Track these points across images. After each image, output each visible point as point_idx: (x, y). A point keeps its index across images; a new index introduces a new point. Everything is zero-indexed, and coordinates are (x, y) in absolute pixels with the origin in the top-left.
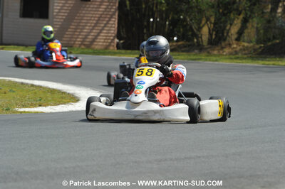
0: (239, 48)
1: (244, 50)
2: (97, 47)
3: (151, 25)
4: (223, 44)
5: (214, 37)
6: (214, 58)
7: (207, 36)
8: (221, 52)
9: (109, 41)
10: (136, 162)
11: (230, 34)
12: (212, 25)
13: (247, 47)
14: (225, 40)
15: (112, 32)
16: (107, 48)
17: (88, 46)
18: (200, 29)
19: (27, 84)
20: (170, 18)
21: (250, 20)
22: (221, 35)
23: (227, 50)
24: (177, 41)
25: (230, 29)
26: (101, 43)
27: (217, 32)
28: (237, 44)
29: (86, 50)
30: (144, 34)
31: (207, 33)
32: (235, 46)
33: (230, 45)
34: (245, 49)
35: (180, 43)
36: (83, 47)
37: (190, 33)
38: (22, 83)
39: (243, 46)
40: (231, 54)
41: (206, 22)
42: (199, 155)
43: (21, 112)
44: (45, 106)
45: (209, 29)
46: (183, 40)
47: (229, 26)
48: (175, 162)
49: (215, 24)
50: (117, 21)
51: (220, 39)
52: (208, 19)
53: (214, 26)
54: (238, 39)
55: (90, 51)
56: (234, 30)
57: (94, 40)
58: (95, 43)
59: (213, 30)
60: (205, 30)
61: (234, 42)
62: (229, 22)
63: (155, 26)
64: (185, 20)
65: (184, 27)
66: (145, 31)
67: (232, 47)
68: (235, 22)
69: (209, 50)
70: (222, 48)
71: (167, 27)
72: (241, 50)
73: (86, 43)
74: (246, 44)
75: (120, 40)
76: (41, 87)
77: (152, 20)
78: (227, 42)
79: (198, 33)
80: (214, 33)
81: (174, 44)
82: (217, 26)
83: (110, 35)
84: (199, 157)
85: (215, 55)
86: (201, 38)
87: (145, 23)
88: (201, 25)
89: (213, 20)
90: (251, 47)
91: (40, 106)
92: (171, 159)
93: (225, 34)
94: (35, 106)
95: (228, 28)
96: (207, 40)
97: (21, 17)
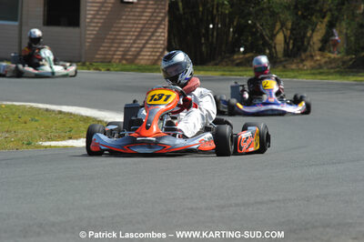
0: (324, 60)
1: (330, 63)
2: (142, 62)
3: (210, 32)
4: (303, 56)
5: (291, 47)
6: (292, 74)
7: (283, 45)
8: (301, 66)
9: (158, 54)
10: (192, 209)
11: (311, 43)
12: (289, 32)
13: (334, 58)
14: (305, 50)
15: (161, 42)
16: (155, 62)
17: (131, 61)
18: (273, 36)
20: (235, 23)
21: (337, 25)
22: (300, 44)
23: (308, 64)
24: (244, 53)
25: (311, 36)
26: (147, 57)
27: (295, 40)
28: (321, 56)
29: (128, 67)
30: (202, 44)
31: (283, 42)
32: (318, 58)
33: (312, 56)
34: (331, 61)
35: (247, 55)
36: (124, 62)
37: (261, 42)
38: (47, 110)
39: (329, 58)
40: (313, 68)
41: (281, 29)
42: (272, 199)
43: (46, 147)
44: (77, 138)
45: (285, 37)
46: (252, 52)
47: (310, 32)
48: (242, 208)
49: (292, 30)
50: (166, 29)
51: (299, 50)
52: (283, 25)
53: (291, 32)
54: (322, 49)
55: (133, 67)
56: (317, 37)
57: (138, 54)
58: (140, 57)
59: (290, 38)
60: (280, 38)
61: (317, 52)
62: (310, 27)
63: (215, 34)
64: (254, 25)
65: (253, 34)
66: (203, 41)
67: (315, 58)
68: (318, 27)
69: (285, 63)
70: (302, 61)
71: (231, 35)
72: (326, 62)
73: (128, 57)
74: (332, 56)
76: (71, 114)
77: (211, 26)
78: (308, 53)
79: (271, 42)
80: (291, 41)
81: (241, 56)
82: (294, 32)
83: (159, 46)
84: (273, 201)
85: (293, 70)
86: (275, 48)
87: (203, 31)
88: (275, 32)
89: (289, 25)
90: (338, 59)
91: (70, 138)
92: (237, 205)
93: (306, 43)
94: (63, 139)
95: (308, 35)
96: (282, 50)
97: (44, 24)
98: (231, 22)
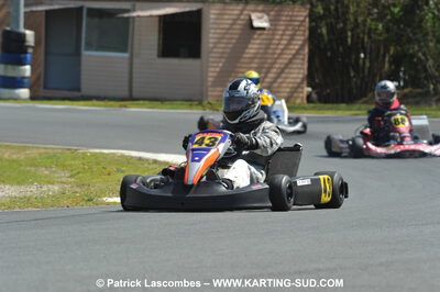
3: (361, 61)
19: (147, 160)
20: (392, 52)
30: (351, 78)
37: (423, 75)
38: (140, 159)
63: (368, 64)
66: (352, 74)
71: (387, 65)
75: (313, 88)
77: (362, 55)
87: (353, 61)
97: (159, 56)
98: (387, 50)
